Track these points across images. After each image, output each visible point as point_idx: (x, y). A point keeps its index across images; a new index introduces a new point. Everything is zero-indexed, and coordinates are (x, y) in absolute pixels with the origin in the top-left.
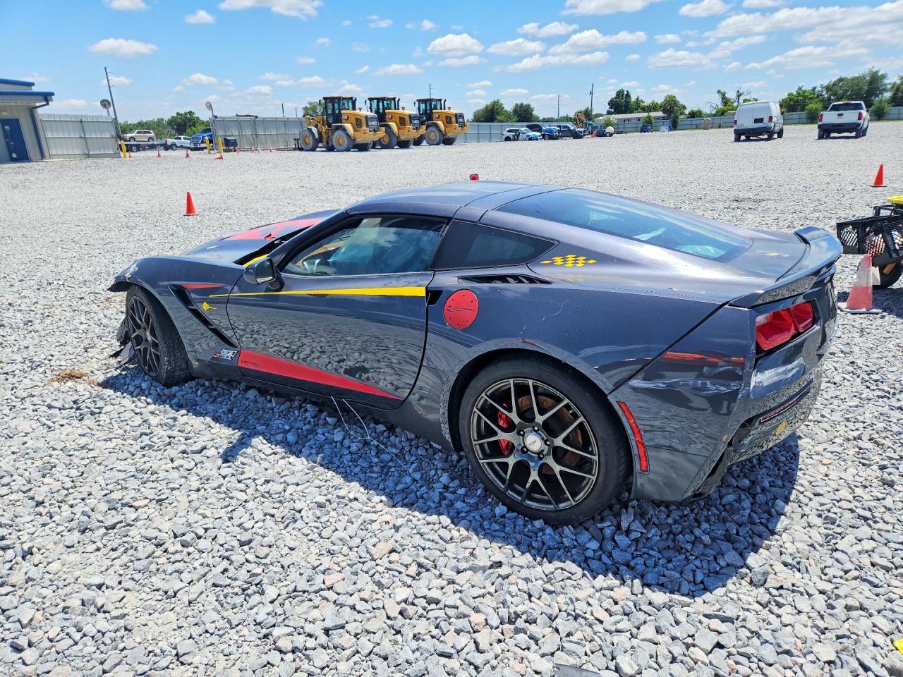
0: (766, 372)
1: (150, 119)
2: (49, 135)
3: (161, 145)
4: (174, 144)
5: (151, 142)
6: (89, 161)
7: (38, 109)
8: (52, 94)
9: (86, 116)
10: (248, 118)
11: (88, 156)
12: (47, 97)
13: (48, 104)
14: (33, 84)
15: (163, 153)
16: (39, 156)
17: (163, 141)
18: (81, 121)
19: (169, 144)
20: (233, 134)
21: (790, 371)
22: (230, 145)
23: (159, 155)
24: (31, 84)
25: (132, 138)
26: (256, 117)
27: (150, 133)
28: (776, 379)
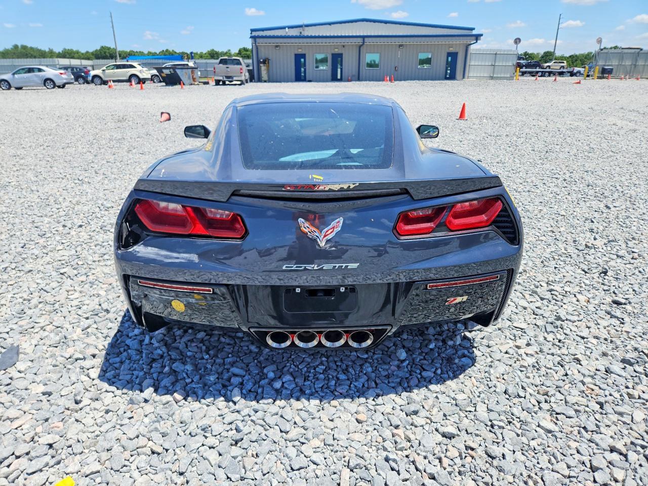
0: (149, 248)
1: (582, 52)
2: (473, 63)
3: (568, 72)
4: (579, 72)
5: (562, 70)
6: (492, 82)
7: (472, 46)
8: (482, 35)
9: (501, 50)
10: (633, 51)
11: (492, 78)
12: (478, 37)
13: (477, 42)
14: (474, 29)
15: (559, 78)
16: (462, 77)
17: (571, 70)
18: (496, 54)
19: (575, 71)
20: (613, 63)
21: (171, 258)
22: (605, 73)
23: (555, 80)
24: (473, 29)
25: (549, 67)
26: (641, 50)
27: (563, 63)
28: (152, 256)
